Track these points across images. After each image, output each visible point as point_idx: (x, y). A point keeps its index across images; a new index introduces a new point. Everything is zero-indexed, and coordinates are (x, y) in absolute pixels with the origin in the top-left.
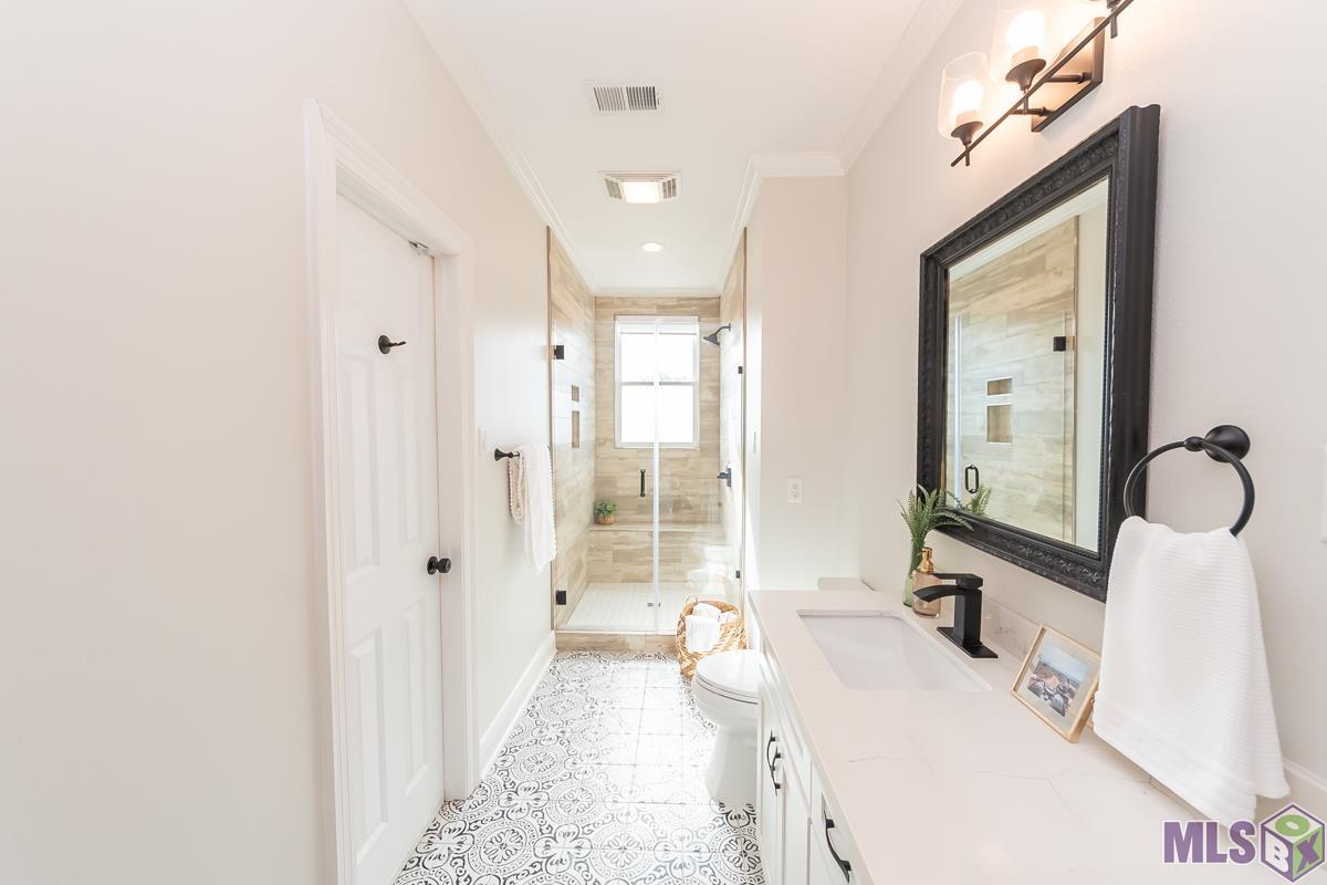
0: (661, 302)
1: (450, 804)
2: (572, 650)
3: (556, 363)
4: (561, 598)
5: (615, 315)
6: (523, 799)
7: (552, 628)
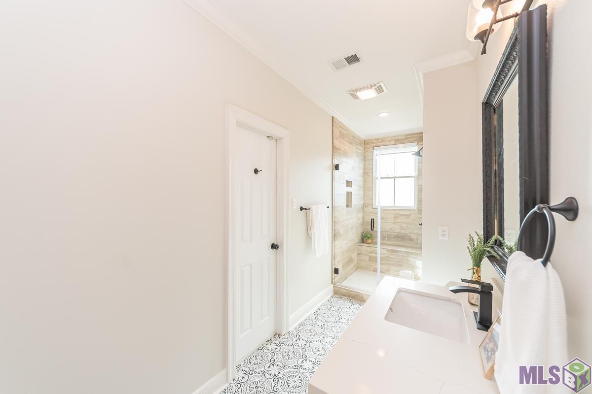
0: (396, 138)
1: (277, 335)
2: (340, 294)
3: (336, 172)
4: (336, 271)
5: (373, 147)
6: (301, 343)
7: (332, 283)
